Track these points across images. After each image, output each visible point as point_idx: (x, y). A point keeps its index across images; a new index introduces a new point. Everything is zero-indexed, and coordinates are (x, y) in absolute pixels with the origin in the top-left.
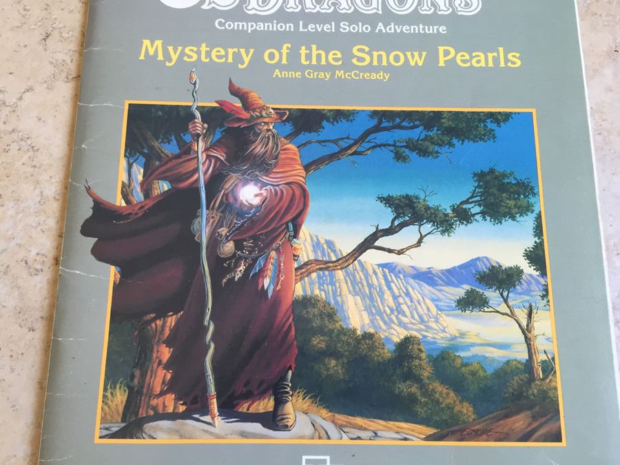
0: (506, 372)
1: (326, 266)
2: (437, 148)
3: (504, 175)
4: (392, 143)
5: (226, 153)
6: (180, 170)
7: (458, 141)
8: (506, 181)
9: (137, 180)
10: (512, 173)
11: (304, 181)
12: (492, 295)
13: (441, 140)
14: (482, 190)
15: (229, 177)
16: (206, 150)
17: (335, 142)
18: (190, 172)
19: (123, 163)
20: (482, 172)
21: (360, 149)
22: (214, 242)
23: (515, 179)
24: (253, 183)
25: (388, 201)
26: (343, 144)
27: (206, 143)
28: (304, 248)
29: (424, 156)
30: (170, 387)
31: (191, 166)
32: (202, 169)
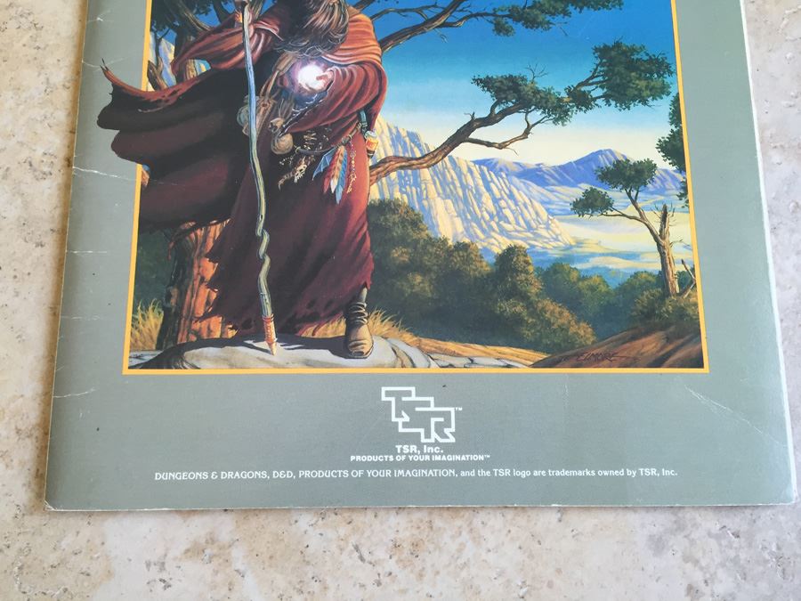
0: (634, 285)
1: (408, 164)
2: (548, 18)
3: (633, 50)
4: (491, 11)
5: (279, 26)
6: (221, 47)
7: (575, 9)
8: (635, 57)
9: (167, 60)
10: (642, 48)
11: (379, 60)
12: (617, 195)
13: (554, 7)
14: (605, 68)
15: (284, 55)
16: (254, 22)
17: (419, 11)
18: (235, 48)
19: (149, 38)
20: (605, 46)
21: (451, 20)
22: (267, 135)
23: (647, 55)
24: (314, 63)
25: (486, 83)
26: (430, 14)
27: (253, 14)
28: (381, 141)
29: (531, 28)
30: (216, 308)
31: (236, 41)
32: (249, 45)
